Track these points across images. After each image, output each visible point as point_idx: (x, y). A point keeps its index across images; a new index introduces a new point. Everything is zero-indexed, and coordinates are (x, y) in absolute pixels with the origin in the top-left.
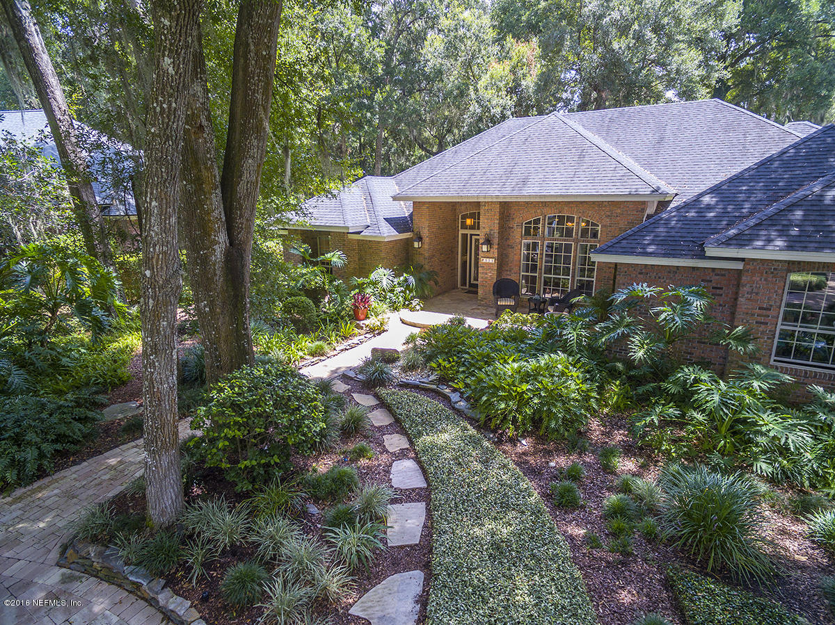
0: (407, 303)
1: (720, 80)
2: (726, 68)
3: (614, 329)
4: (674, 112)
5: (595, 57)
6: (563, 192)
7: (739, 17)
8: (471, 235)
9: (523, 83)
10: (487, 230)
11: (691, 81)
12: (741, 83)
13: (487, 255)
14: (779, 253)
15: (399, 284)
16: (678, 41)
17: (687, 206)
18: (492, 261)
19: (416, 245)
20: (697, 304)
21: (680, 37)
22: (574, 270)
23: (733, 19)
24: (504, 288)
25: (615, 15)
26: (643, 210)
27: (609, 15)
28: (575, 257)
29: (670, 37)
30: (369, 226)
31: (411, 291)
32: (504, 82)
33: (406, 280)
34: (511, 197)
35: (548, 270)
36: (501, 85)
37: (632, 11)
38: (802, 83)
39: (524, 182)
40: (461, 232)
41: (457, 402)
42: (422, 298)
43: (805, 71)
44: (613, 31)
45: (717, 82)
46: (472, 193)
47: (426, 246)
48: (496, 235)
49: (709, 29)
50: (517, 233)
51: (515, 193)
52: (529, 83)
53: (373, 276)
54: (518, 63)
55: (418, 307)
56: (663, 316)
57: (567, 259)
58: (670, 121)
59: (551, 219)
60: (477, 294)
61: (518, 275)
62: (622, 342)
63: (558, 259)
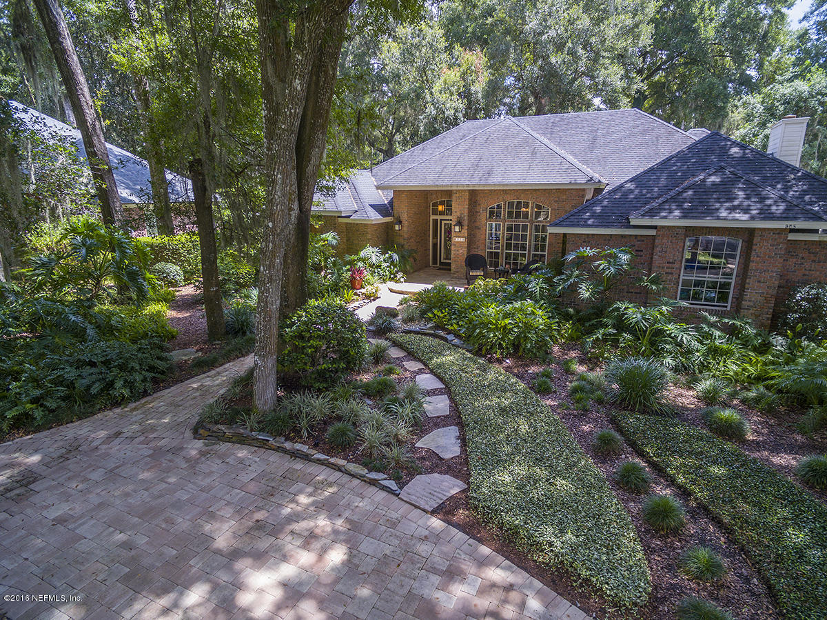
0: (392, 276)
1: (638, 91)
2: (642, 81)
3: (568, 280)
4: (603, 119)
5: (536, 69)
6: (521, 181)
7: (652, 38)
8: (441, 220)
9: (472, 88)
10: (459, 214)
11: (616, 92)
12: (656, 93)
13: (458, 235)
14: (678, 221)
15: (384, 260)
16: (603, 57)
17: (615, 191)
18: (462, 240)
19: (397, 227)
20: (625, 258)
21: (605, 54)
22: (530, 245)
23: (647, 40)
24: (474, 262)
25: (552, 33)
26: (583, 196)
27: (547, 33)
28: (531, 235)
29: (597, 54)
30: (356, 211)
31: (395, 267)
32: (456, 87)
33: (391, 257)
34: (480, 185)
35: (509, 247)
36: (454, 89)
37: (566, 30)
38: (703, 95)
39: (489, 174)
40: (433, 217)
41: (452, 340)
42: (405, 272)
43: (705, 86)
44: (551, 48)
45: (636, 93)
46: (446, 182)
47: (405, 229)
48: (466, 218)
49: (628, 47)
50: (483, 216)
51: (483, 183)
52: (478, 88)
53: (362, 254)
54: (467, 70)
55: (402, 280)
56: (601, 267)
57: (524, 237)
58: (600, 126)
59: (511, 205)
60: (450, 270)
61: (484, 252)
62: (574, 288)
63: (517, 238)
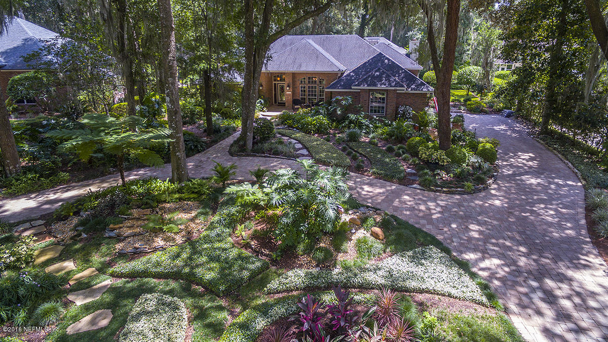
0: (262, 109)
3: (333, 108)
6: (314, 70)
8: (278, 83)
10: (288, 81)
13: (288, 91)
14: (366, 87)
17: (347, 75)
18: (290, 93)
19: (261, 88)
20: (350, 100)
22: (318, 95)
24: (296, 102)
26: (337, 76)
28: (318, 90)
31: (262, 105)
33: (260, 101)
34: (296, 71)
35: (309, 95)
39: (300, 66)
40: (274, 82)
41: (296, 130)
42: (267, 107)
47: (264, 88)
48: (291, 84)
50: (298, 83)
51: (298, 70)
55: (266, 111)
56: (343, 103)
57: (315, 91)
58: (343, 42)
59: (309, 78)
60: (285, 106)
61: (299, 97)
62: (335, 110)
63: (312, 91)
